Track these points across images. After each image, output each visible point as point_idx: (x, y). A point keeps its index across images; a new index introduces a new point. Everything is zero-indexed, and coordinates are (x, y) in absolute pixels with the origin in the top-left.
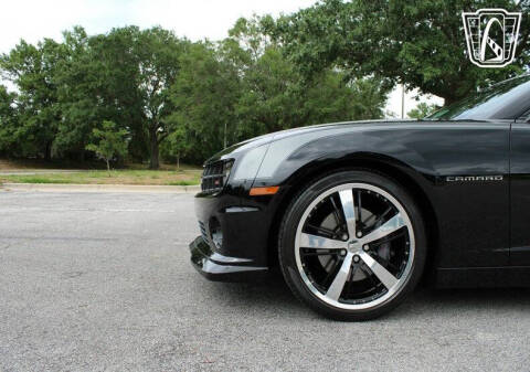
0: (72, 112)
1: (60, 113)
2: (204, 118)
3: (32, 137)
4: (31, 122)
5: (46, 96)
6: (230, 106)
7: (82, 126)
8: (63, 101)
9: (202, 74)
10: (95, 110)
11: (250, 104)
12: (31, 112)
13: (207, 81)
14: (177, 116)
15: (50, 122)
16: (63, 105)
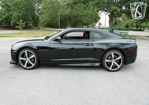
0: (15, 14)
1: (12, 14)
2: (50, 16)
3: (5, 21)
4: (4, 17)
5: (8, 9)
6: (57, 13)
7: (18, 18)
8: (13, 11)
9: (49, 4)
10: (21, 14)
11: (62, 12)
12: (4, 14)
13: (50, 6)
14: (43, 15)
15: (9, 16)
16: (13, 12)
